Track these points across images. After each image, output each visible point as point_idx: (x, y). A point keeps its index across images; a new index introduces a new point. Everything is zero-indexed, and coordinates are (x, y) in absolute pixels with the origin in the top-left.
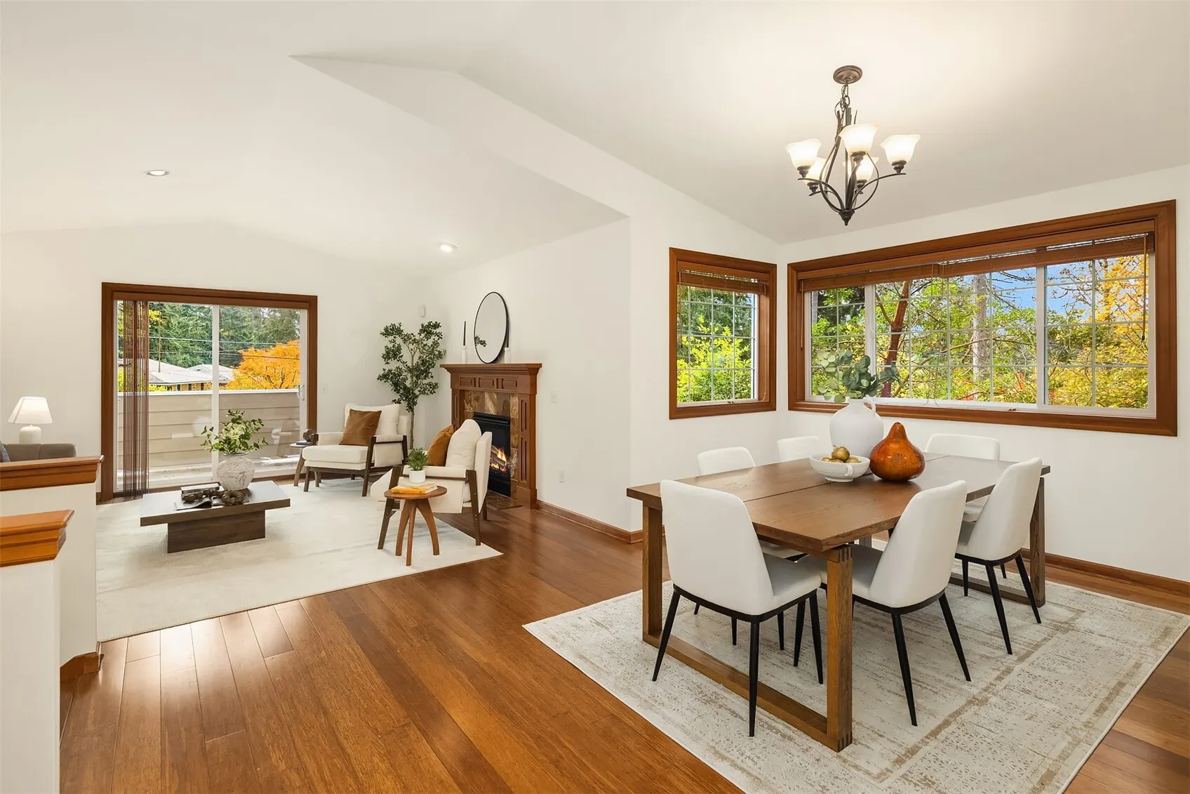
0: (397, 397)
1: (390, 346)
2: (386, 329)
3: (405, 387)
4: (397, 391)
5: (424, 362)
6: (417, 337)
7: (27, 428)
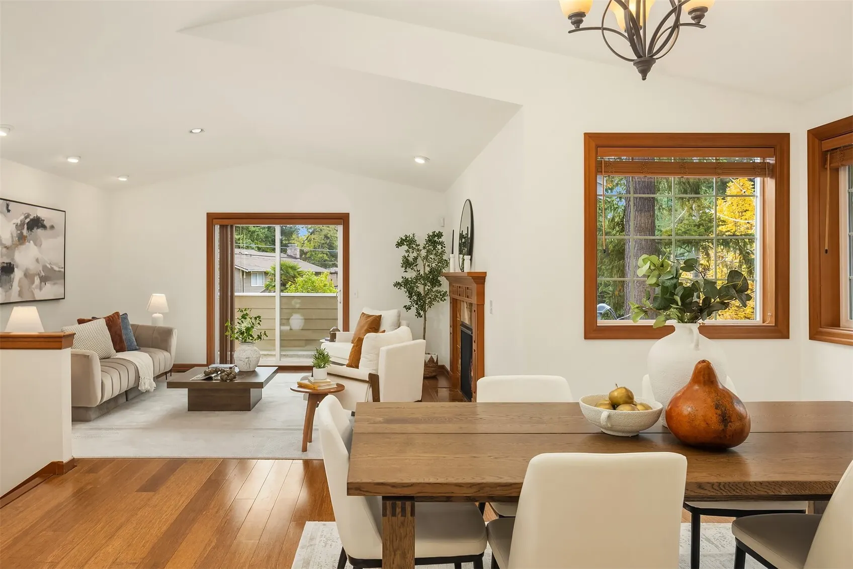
0: (409, 303)
4: (410, 297)
7: (155, 315)
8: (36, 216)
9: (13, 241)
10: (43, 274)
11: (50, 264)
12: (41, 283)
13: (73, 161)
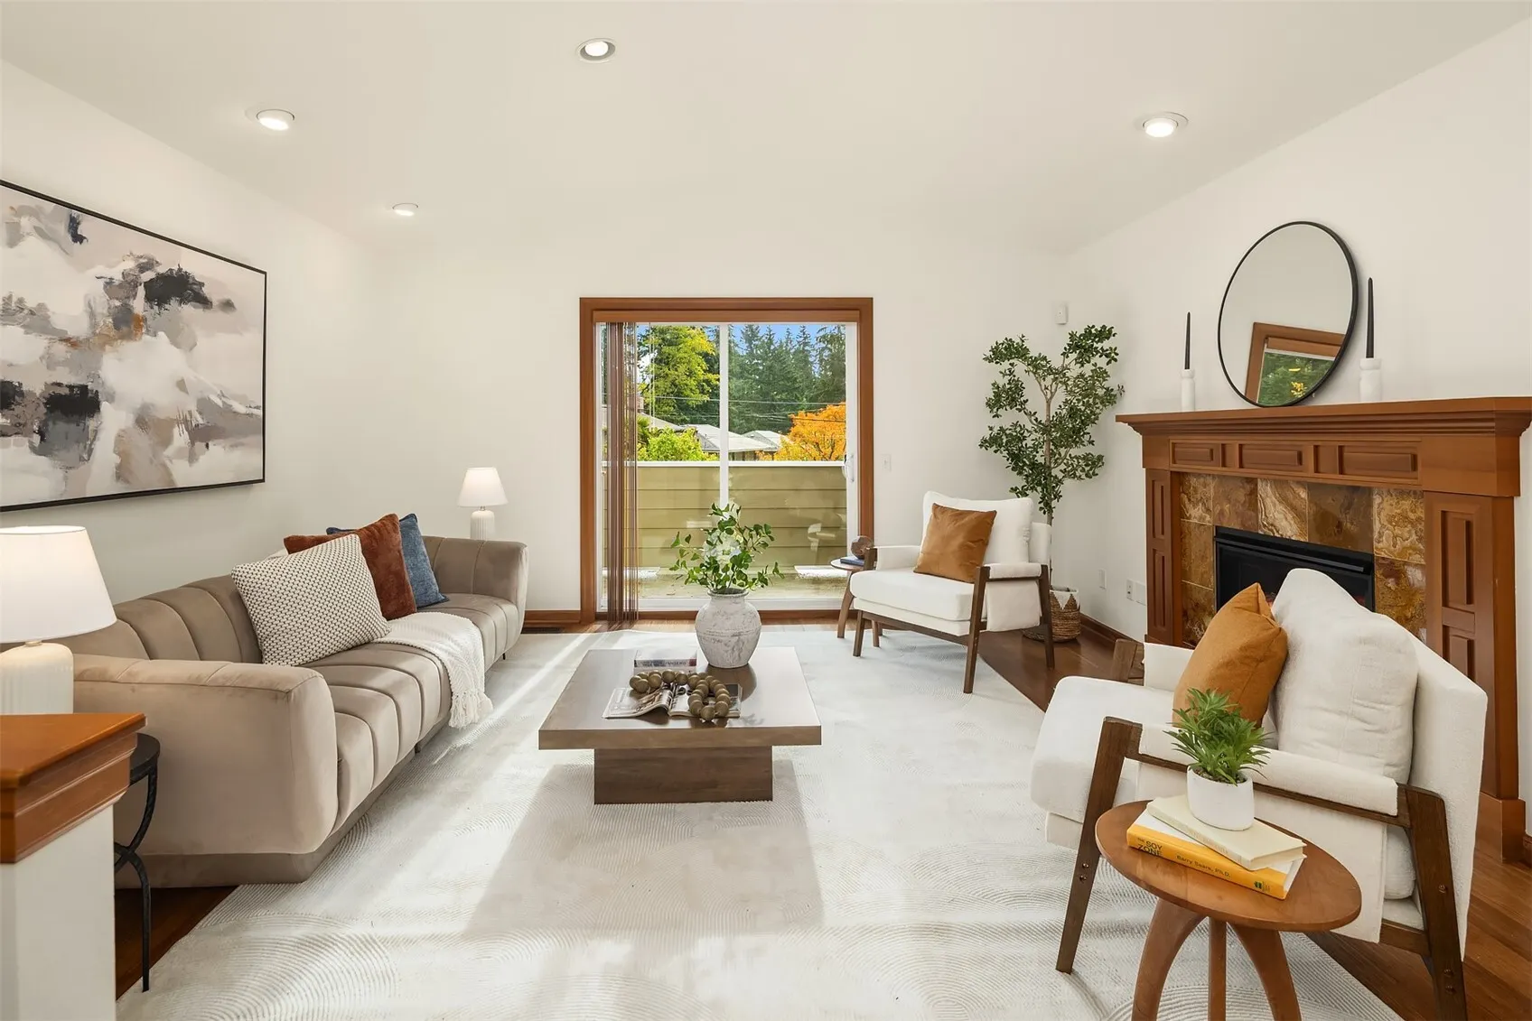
0: (1020, 482)
1: (1003, 381)
2: (995, 351)
3: (1034, 465)
4: (1018, 469)
5: (1073, 413)
6: (1057, 362)
7: (477, 514)
8: (176, 268)
9: (94, 325)
10: (201, 421)
11: (222, 395)
12: (193, 443)
13: (275, 124)
